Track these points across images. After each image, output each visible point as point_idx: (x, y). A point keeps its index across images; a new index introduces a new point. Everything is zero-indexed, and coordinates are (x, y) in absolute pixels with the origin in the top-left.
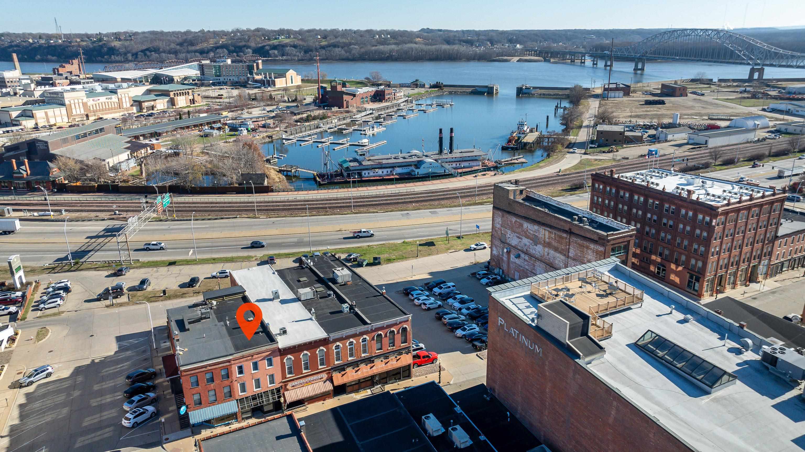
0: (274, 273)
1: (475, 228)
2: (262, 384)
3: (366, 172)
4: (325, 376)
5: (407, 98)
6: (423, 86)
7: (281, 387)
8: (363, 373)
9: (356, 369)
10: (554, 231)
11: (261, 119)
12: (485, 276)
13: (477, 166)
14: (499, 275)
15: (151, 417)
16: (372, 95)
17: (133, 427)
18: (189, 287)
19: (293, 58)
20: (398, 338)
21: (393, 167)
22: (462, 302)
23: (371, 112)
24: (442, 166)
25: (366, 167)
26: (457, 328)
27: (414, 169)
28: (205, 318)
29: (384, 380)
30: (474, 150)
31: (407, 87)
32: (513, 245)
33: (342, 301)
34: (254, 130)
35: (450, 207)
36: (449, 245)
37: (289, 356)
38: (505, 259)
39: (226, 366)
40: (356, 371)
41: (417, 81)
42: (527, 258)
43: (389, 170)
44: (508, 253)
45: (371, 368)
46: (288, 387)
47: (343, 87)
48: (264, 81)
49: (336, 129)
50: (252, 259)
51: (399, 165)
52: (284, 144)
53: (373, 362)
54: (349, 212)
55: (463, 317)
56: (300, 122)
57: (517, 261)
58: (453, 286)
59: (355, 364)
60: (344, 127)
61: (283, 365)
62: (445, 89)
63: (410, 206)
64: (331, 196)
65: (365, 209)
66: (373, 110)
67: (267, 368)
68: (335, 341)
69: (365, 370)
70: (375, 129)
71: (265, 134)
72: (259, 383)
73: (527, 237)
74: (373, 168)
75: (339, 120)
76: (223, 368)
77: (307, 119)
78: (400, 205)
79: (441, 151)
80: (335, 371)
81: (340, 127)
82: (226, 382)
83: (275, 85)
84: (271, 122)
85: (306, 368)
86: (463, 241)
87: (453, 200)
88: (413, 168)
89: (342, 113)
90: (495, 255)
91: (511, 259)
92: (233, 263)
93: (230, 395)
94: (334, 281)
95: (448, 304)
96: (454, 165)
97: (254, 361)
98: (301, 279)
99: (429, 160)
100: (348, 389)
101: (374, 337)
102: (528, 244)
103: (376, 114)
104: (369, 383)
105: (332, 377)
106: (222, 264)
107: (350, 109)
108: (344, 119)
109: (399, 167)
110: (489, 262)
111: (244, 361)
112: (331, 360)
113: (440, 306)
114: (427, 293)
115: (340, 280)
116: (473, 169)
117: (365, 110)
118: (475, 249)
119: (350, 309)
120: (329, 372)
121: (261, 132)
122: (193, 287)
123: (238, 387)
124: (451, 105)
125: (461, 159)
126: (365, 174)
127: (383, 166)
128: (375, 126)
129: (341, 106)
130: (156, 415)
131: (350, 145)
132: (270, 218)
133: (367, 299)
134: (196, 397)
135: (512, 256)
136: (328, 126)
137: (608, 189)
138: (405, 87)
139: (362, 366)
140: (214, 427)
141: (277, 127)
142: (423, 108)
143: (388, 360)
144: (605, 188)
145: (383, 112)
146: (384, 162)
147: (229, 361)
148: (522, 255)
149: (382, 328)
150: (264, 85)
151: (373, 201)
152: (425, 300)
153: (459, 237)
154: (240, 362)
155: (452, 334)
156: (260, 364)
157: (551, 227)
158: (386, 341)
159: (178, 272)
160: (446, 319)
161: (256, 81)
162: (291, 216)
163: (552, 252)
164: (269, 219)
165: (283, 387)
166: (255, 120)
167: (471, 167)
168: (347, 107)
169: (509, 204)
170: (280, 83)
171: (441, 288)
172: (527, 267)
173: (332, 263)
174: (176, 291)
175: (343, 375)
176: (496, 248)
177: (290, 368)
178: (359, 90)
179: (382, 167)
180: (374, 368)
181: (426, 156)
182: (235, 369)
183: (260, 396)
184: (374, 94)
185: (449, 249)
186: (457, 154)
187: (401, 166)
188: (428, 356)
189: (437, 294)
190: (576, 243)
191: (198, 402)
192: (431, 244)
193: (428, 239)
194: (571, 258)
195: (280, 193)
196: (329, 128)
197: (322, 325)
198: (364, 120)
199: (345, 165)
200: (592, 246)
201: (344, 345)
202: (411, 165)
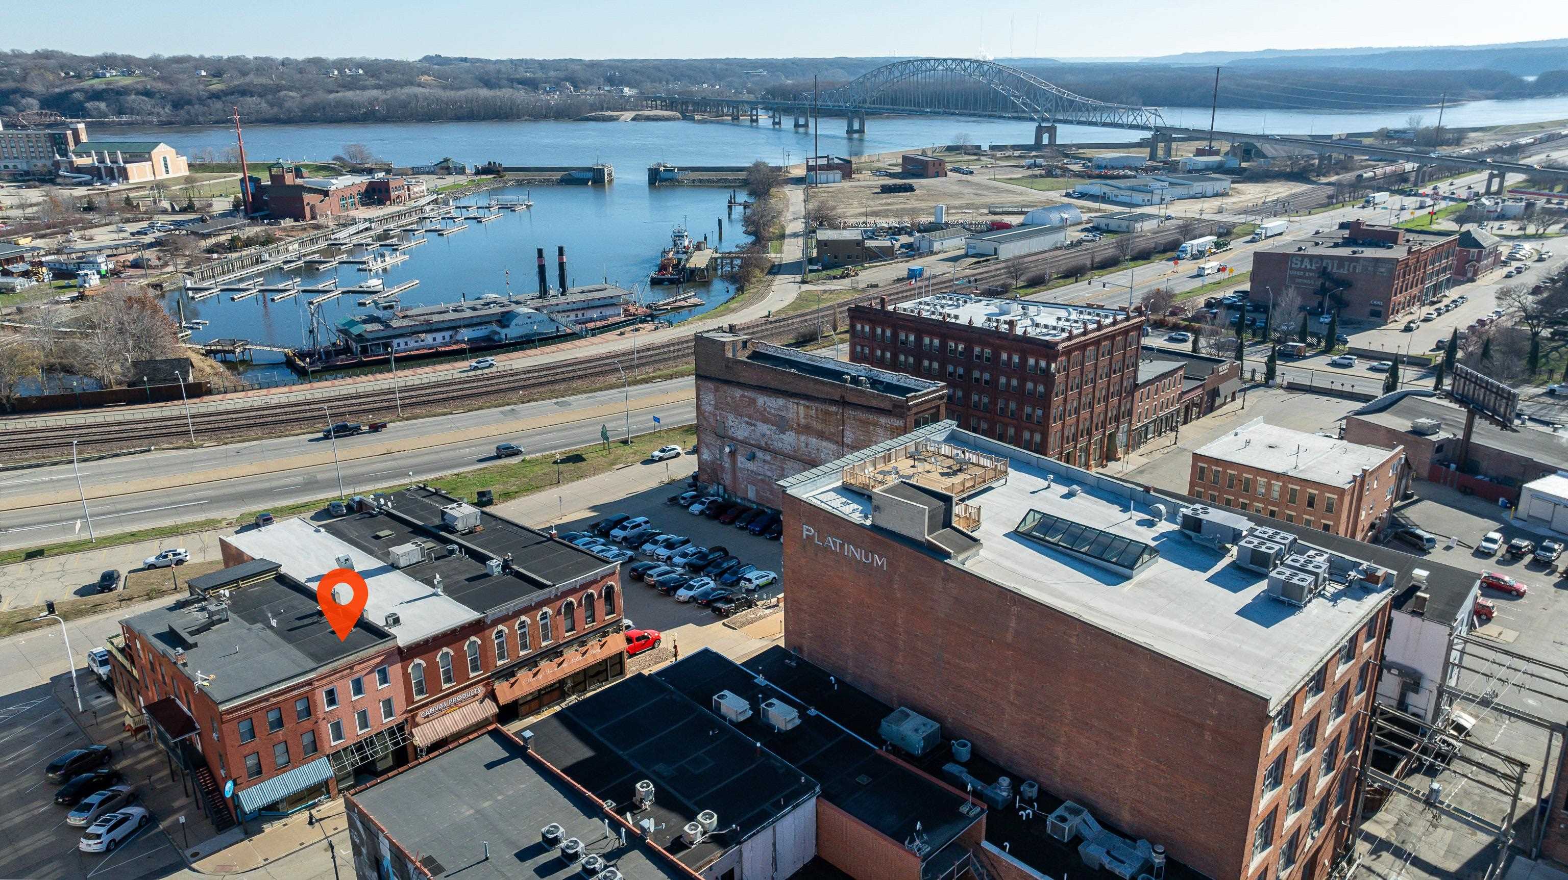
0: (317, 531)
1: (652, 423)
2: (370, 722)
3: (401, 341)
4: (480, 690)
5: (435, 196)
6: (461, 171)
7: (406, 720)
8: (545, 676)
9: (535, 670)
10: (814, 405)
11: (122, 250)
12: (695, 499)
13: (615, 315)
14: (718, 495)
15: (140, 826)
16: (363, 190)
17: (108, 850)
18: (102, 592)
19: (150, 118)
20: (600, 605)
21: (454, 327)
22: (670, 545)
23: (367, 225)
24: (552, 320)
25: (400, 332)
26: (676, 588)
27: (498, 329)
28: (220, 621)
29: (580, 687)
30: (606, 286)
31: (428, 173)
32: (740, 438)
33: (483, 559)
34: (115, 273)
35: (591, 391)
36: (612, 457)
37: (417, 661)
38: (727, 465)
39: (306, 692)
40: (535, 675)
41: (446, 160)
42: (768, 458)
43: (447, 334)
44: (733, 453)
45: (560, 665)
46: (418, 719)
47: (297, 176)
48: (98, 169)
49: (300, 263)
50: (220, 525)
51: (466, 322)
52: (193, 298)
53: (561, 654)
54: (394, 418)
55: (680, 570)
56: (217, 252)
57: (751, 466)
58: (646, 522)
59: (531, 663)
60: (316, 257)
61: (406, 677)
62: (508, 176)
63: (513, 396)
64: (345, 392)
65: (424, 410)
66: (371, 221)
67: (380, 688)
68: (496, 622)
69: (549, 672)
70: (387, 259)
71: (144, 282)
72: (365, 717)
73: (766, 421)
74: (413, 332)
75: (302, 244)
76: (297, 699)
77: (233, 245)
78: (491, 397)
79: (544, 292)
80: (498, 678)
81: (308, 258)
82: (307, 724)
83: (126, 178)
84: (151, 255)
85: (448, 680)
86: (634, 447)
87: (592, 379)
88: (495, 327)
89: (304, 229)
90: (706, 463)
91: (739, 464)
92: (182, 537)
93: (315, 747)
94: (451, 530)
95: (644, 553)
96: (573, 316)
97: (355, 677)
98: (381, 534)
99: (524, 310)
100: (522, 710)
101: (560, 609)
102: (768, 432)
103: (378, 230)
104: (556, 693)
105: (493, 690)
106: (157, 542)
107: (321, 220)
108: (312, 241)
109: (466, 326)
110: (695, 477)
111: (336, 680)
112: (490, 660)
113: (631, 559)
114: (602, 540)
115: (460, 526)
116: (609, 322)
117: (354, 222)
118: (661, 459)
119: (504, 568)
120: (487, 682)
121: (131, 277)
122: (111, 590)
123: (327, 730)
124: (528, 206)
125: (585, 305)
126: (399, 345)
127: (435, 327)
128: (387, 253)
129: (298, 216)
130: (149, 821)
131: (343, 293)
132: (226, 444)
133: (525, 550)
134: (251, 761)
135: (740, 458)
136: (282, 258)
137: (879, 331)
138: (423, 173)
139: (544, 664)
140: (286, 816)
141: (166, 264)
142: (473, 213)
143: (585, 648)
144: (873, 330)
145: (392, 226)
146: (436, 318)
147: (309, 683)
148: (760, 454)
149: (572, 591)
150: (100, 178)
151: (435, 394)
152: (603, 551)
153: (625, 442)
154: (331, 682)
155: (670, 599)
156: (366, 681)
157: (808, 397)
158: (580, 613)
159: (59, 568)
160: (654, 576)
161: (79, 170)
162: (271, 435)
163: (813, 441)
164: (224, 447)
165: (409, 720)
166: (109, 252)
167: (605, 318)
168: (313, 218)
169: (727, 367)
170: (138, 173)
171: (624, 528)
172: (769, 474)
173: (426, 500)
174: (74, 602)
175: (513, 685)
176: (708, 449)
177: (419, 683)
178: (334, 181)
179: (431, 328)
180: (564, 665)
181: (517, 303)
182: (321, 697)
183: (370, 742)
184: (367, 191)
185: (614, 464)
186: (574, 295)
187: (470, 324)
188: (644, 637)
189: (618, 540)
190: (855, 419)
191: (255, 769)
192: (576, 458)
193: (569, 451)
194: (848, 446)
195: (228, 396)
196: (285, 262)
197: (461, 600)
198: (355, 242)
199: (355, 331)
200: (883, 420)
201: (511, 628)
202: (490, 322)
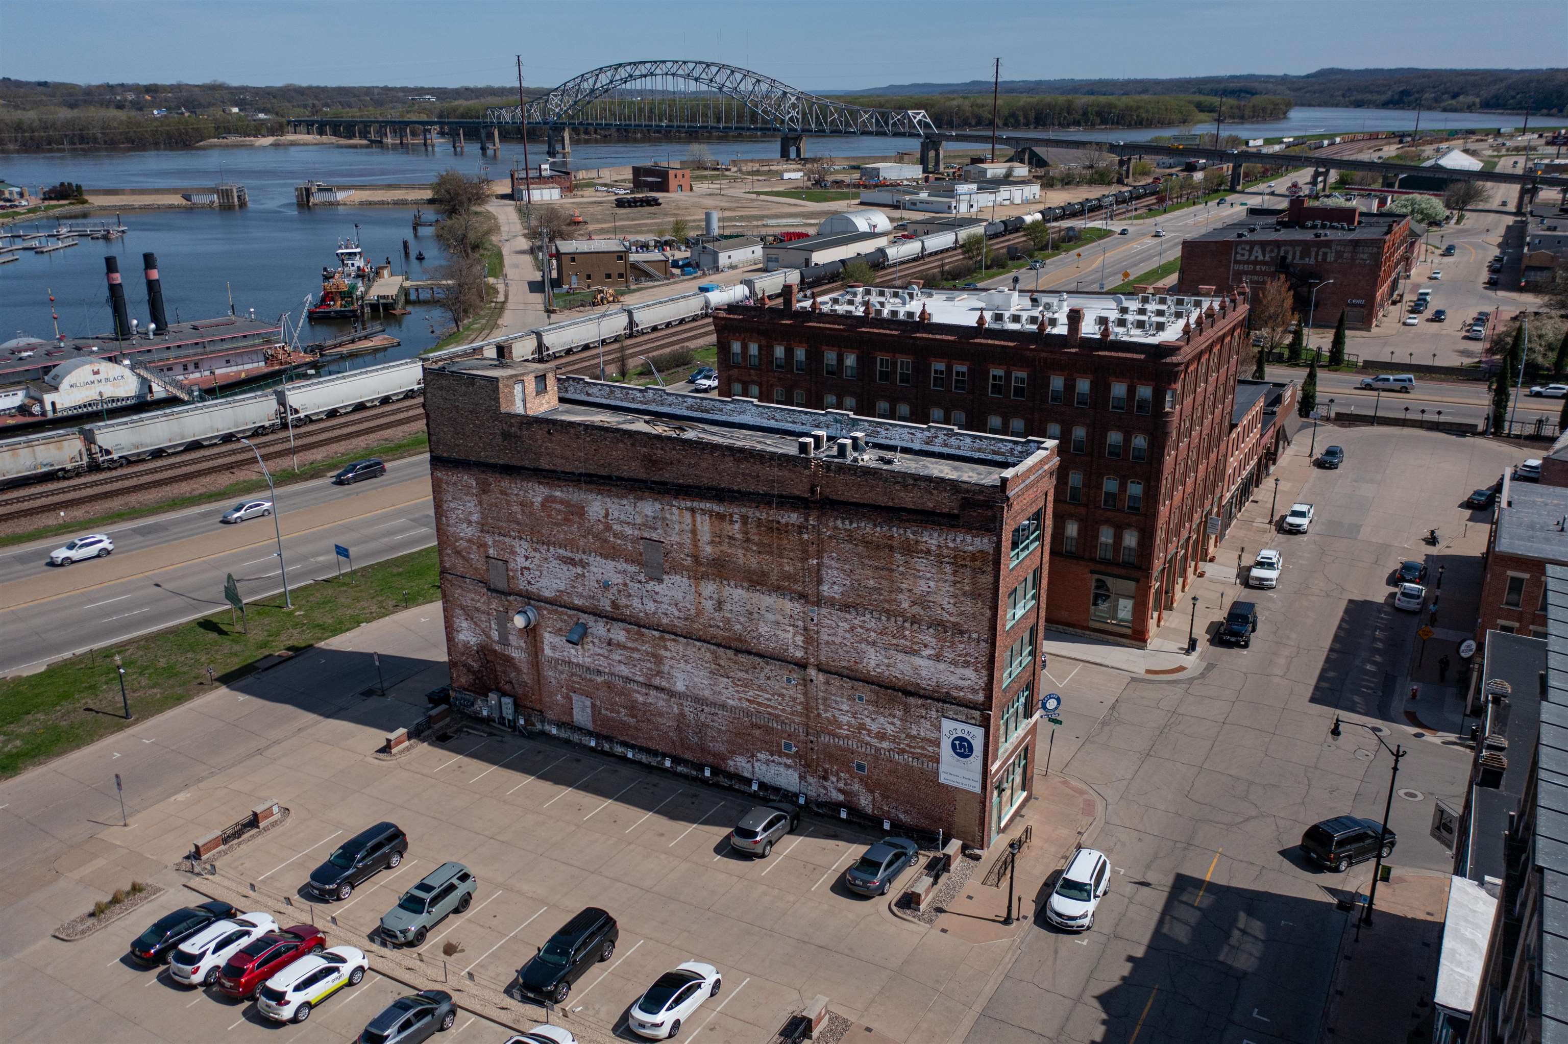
10: (737, 511)
14: (503, 722)
32: (547, 594)
38: (518, 653)
42: (619, 634)
44: (532, 629)
57: (575, 654)
73: (611, 553)
90: (466, 645)
91: (548, 651)
102: (617, 579)
135: (548, 638)
137: (779, 351)
148: (599, 628)
157: (720, 494)
163: (737, 595)
169: (506, 435)
172: (624, 670)
176: (469, 617)
190: (850, 539)
194: (831, 603)
200: (931, 539)
